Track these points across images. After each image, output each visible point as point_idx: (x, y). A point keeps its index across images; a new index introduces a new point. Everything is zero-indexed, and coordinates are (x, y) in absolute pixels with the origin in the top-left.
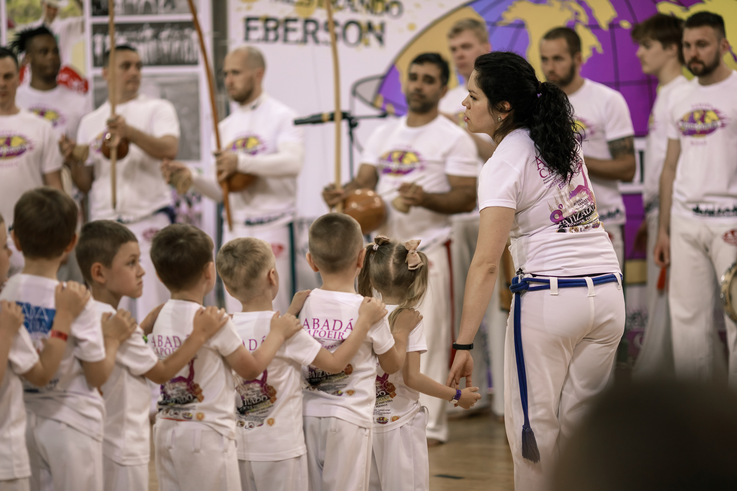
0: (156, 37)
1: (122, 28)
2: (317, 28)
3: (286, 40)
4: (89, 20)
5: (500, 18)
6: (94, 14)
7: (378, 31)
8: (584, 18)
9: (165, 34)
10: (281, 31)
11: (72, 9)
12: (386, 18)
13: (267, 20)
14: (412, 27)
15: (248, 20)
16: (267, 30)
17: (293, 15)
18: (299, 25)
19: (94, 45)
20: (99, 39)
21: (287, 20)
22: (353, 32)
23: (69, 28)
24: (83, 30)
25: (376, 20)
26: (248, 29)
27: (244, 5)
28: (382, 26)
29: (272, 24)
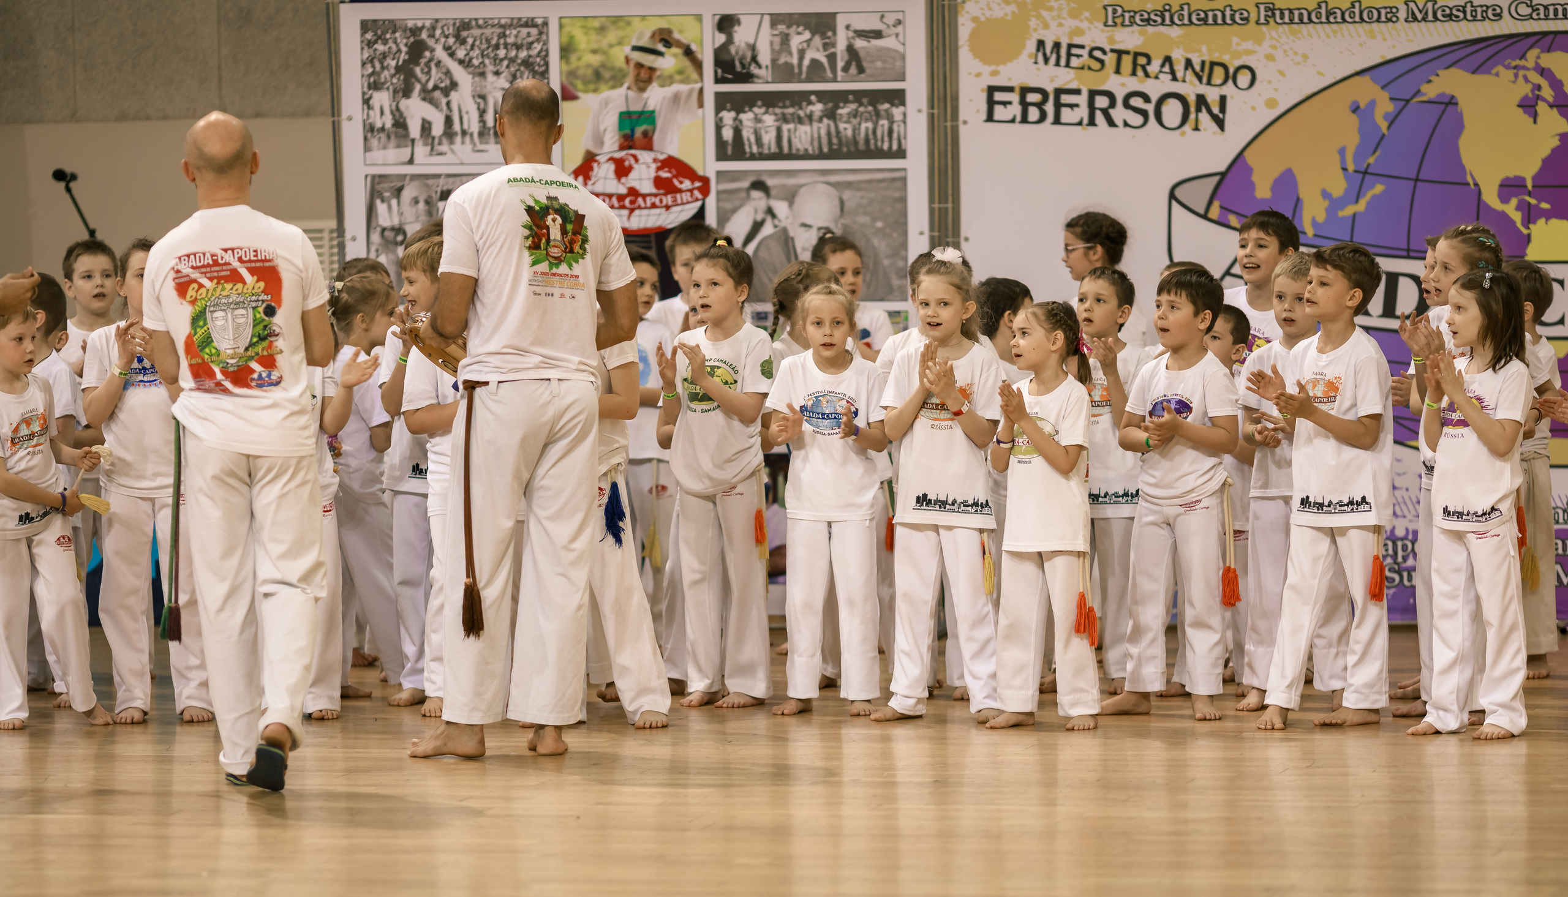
0: (831, 115)
1: (770, 100)
2: (1113, 104)
3: (1057, 121)
4: (711, 88)
5: (1418, 92)
6: (718, 81)
7: (1216, 110)
8: (1547, 93)
9: (844, 111)
10: (1049, 107)
11: (680, 72)
12: (1229, 89)
13: (1025, 91)
14: (1271, 103)
15: (991, 90)
16: (1025, 105)
17: (1073, 85)
18: (1082, 100)
19: (719, 128)
20: (728, 116)
21: (1059, 92)
22: (1172, 111)
23: (676, 98)
24: (701, 105)
25: (1212, 95)
26: (991, 103)
27: (986, 69)
28: (1223, 100)
29: (1032, 98)
